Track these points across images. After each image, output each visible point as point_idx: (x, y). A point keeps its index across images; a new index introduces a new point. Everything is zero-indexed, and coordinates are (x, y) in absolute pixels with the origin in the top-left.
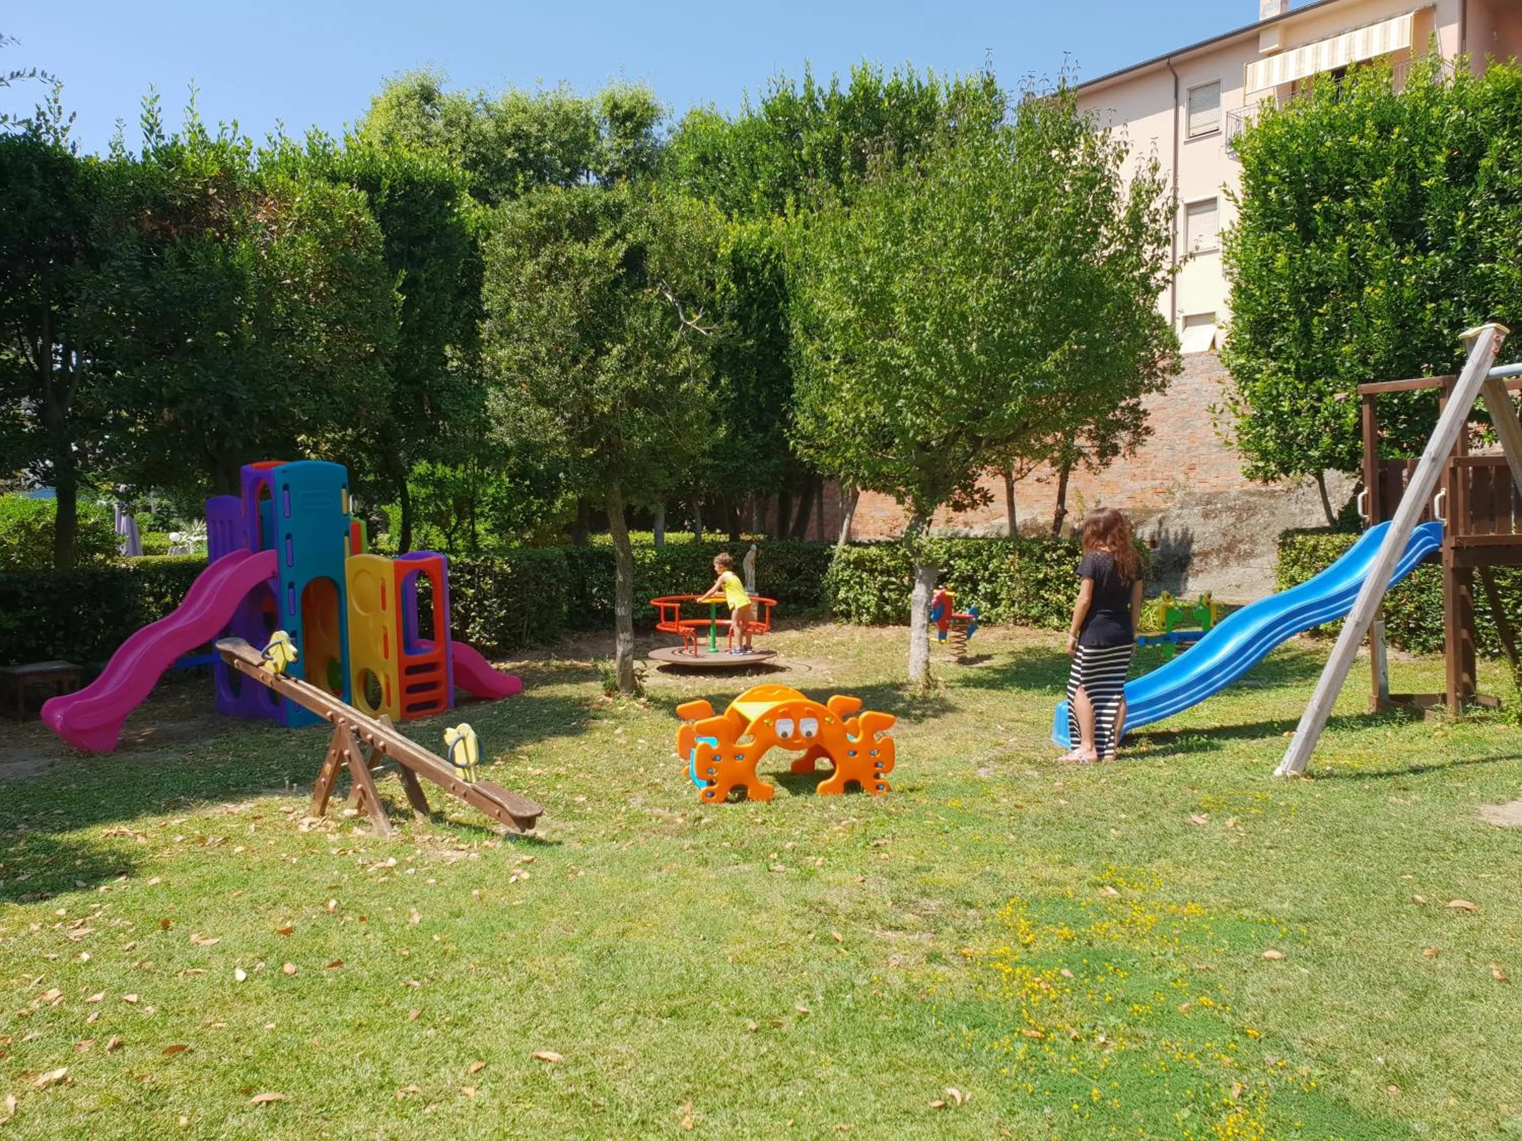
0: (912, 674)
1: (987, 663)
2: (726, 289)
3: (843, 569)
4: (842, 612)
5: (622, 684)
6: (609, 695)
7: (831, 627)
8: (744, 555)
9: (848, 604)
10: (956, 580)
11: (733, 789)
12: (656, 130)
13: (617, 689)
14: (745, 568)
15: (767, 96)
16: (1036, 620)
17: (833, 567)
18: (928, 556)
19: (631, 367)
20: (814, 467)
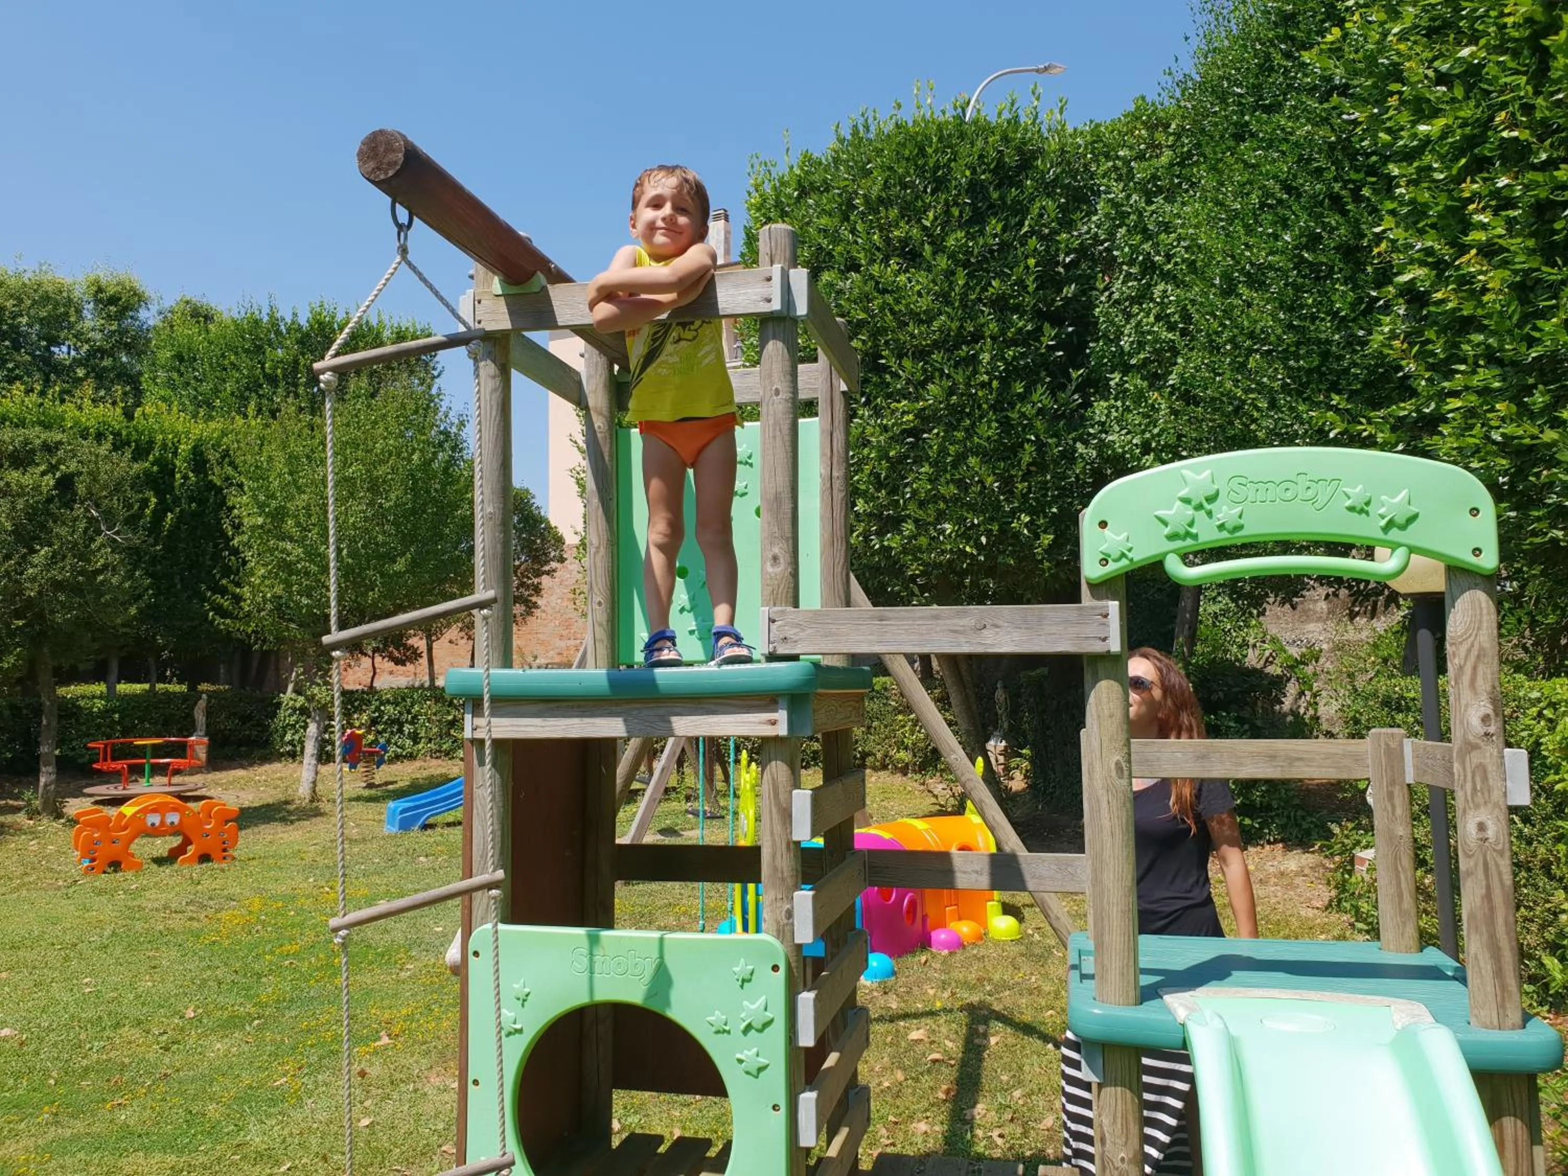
0: (300, 791)
1: (391, 787)
2: (185, 477)
3: (290, 715)
4: (288, 753)
5: (44, 809)
6: (31, 819)
7: (277, 766)
8: (196, 703)
9: (294, 746)
10: (386, 723)
11: (110, 865)
12: (143, 314)
13: (39, 814)
14: (196, 716)
15: (236, 316)
16: (447, 754)
17: (282, 714)
18: (319, 702)
19: (56, 563)
20: (229, 633)
